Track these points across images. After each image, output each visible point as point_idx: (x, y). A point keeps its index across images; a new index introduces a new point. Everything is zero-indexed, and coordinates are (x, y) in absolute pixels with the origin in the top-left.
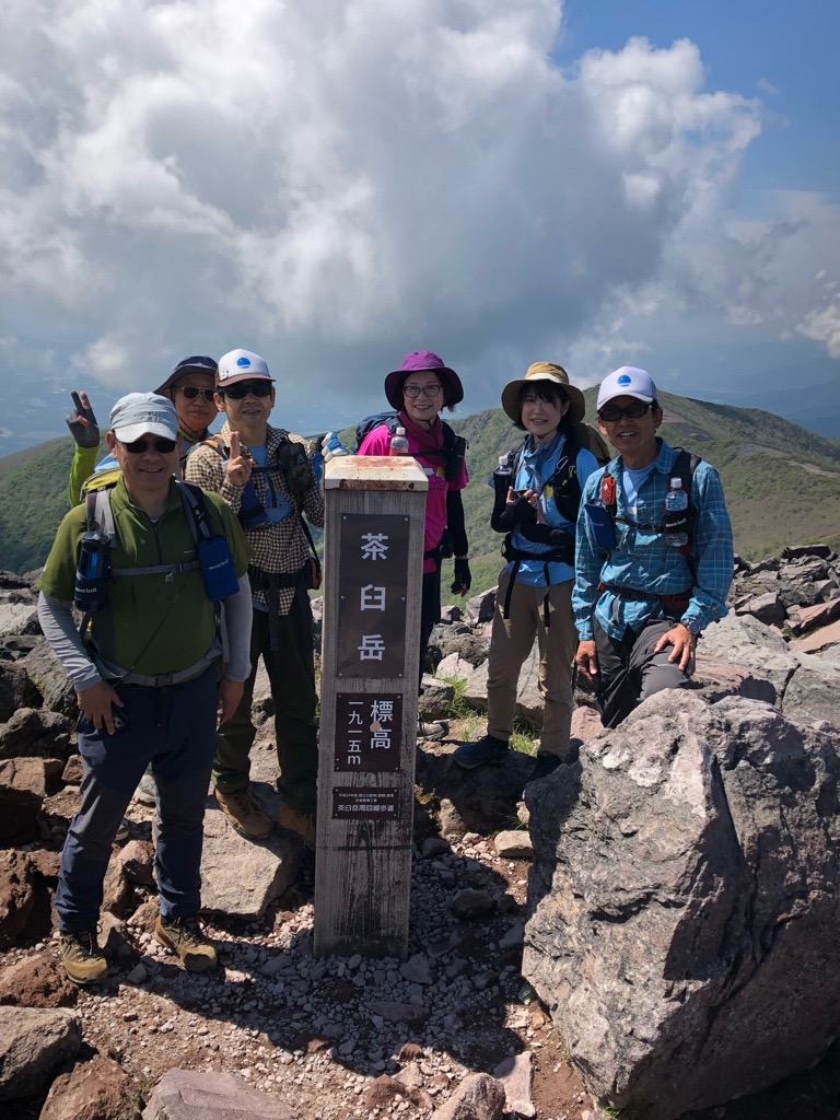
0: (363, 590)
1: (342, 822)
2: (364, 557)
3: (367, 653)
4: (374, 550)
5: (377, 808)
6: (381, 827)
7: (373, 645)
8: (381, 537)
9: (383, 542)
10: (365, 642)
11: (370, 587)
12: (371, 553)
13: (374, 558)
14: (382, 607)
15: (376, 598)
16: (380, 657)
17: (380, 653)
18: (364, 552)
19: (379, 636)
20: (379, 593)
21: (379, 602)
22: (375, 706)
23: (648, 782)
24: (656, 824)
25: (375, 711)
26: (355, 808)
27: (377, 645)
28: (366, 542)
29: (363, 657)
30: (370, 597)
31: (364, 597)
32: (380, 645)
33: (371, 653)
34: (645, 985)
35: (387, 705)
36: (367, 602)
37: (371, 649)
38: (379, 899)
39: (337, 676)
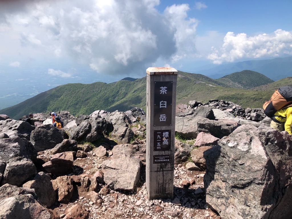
0: (161, 102)
1: (156, 164)
2: (161, 93)
3: (162, 119)
4: (163, 91)
5: (165, 160)
6: (166, 165)
7: (163, 117)
8: (165, 88)
9: (166, 89)
10: (161, 116)
11: (162, 101)
12: (163, 92)
13: (163, 93)
14: (166, 107)
15: (164, 104)
16: (165, 120)
17: (165, 119)
18: (161, 92)
19: (165, 115)
20: (165, 103)
21: (165, 105)
22: (164, 133)
23: (245, 150)
24: (250, 161)
25: (164, 135)
26: (159, 161)
27: (164, 117)
28: (161, 89)
29: (161, 120)
30: (162, 104)
31: (161, 104)
32: (165, 117)
33: (163, 119)
34: (255, 207)
35: (167, 133)
36: (162, 106)
37: (163, 118)
38: (166, 184)
39: (154, 126)
